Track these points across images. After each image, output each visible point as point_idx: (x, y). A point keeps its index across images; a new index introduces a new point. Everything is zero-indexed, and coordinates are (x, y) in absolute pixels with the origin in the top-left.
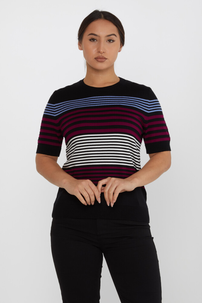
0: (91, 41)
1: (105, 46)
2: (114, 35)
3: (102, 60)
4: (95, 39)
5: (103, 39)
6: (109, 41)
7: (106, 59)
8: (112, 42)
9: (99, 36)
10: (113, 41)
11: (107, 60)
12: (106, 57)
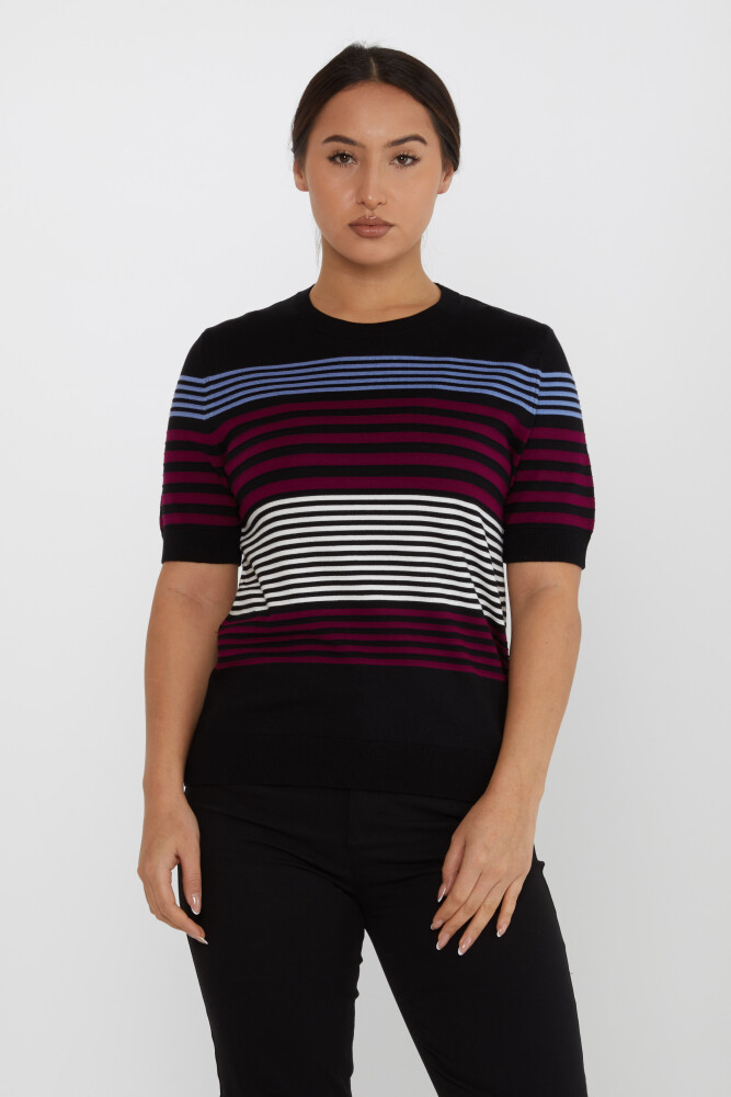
0: (336, 163)
1: (384, 180)
2: (417, 138)
3: (375, 230)
4: (348, 156)
5: (378, 157)
6: (402, 158)
7: (391, 226)
8: (412, 164)
9: (363, 147)
10: (415, 160)
11: (392, 230)
12: (390, 220)
